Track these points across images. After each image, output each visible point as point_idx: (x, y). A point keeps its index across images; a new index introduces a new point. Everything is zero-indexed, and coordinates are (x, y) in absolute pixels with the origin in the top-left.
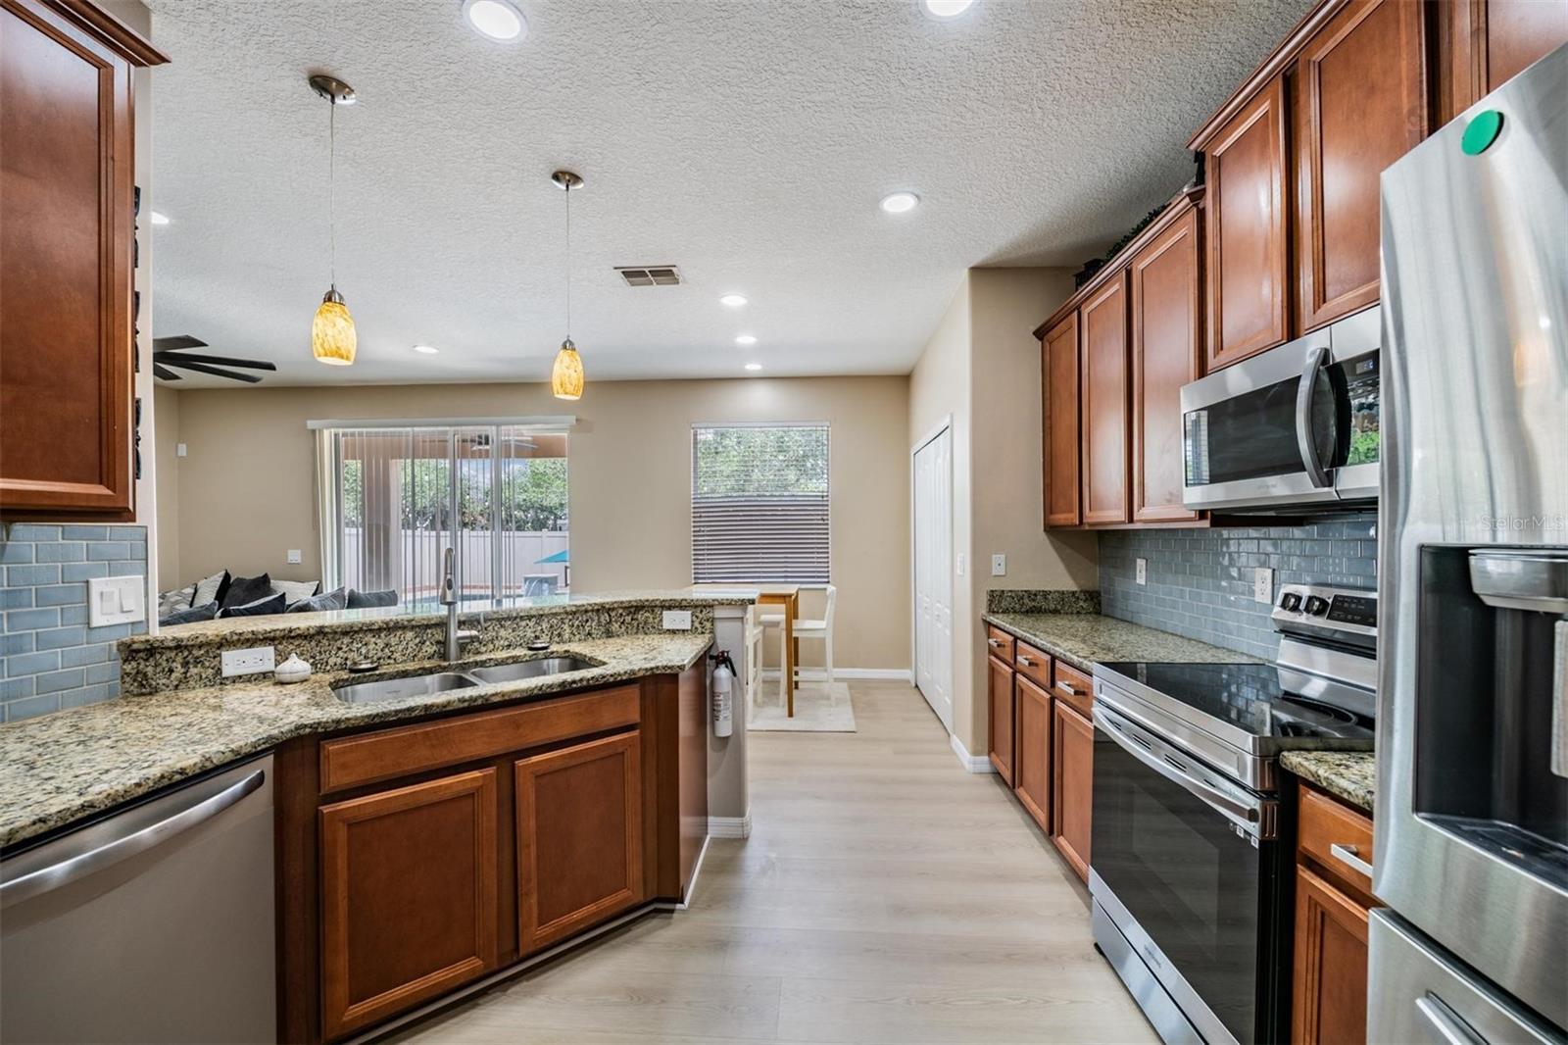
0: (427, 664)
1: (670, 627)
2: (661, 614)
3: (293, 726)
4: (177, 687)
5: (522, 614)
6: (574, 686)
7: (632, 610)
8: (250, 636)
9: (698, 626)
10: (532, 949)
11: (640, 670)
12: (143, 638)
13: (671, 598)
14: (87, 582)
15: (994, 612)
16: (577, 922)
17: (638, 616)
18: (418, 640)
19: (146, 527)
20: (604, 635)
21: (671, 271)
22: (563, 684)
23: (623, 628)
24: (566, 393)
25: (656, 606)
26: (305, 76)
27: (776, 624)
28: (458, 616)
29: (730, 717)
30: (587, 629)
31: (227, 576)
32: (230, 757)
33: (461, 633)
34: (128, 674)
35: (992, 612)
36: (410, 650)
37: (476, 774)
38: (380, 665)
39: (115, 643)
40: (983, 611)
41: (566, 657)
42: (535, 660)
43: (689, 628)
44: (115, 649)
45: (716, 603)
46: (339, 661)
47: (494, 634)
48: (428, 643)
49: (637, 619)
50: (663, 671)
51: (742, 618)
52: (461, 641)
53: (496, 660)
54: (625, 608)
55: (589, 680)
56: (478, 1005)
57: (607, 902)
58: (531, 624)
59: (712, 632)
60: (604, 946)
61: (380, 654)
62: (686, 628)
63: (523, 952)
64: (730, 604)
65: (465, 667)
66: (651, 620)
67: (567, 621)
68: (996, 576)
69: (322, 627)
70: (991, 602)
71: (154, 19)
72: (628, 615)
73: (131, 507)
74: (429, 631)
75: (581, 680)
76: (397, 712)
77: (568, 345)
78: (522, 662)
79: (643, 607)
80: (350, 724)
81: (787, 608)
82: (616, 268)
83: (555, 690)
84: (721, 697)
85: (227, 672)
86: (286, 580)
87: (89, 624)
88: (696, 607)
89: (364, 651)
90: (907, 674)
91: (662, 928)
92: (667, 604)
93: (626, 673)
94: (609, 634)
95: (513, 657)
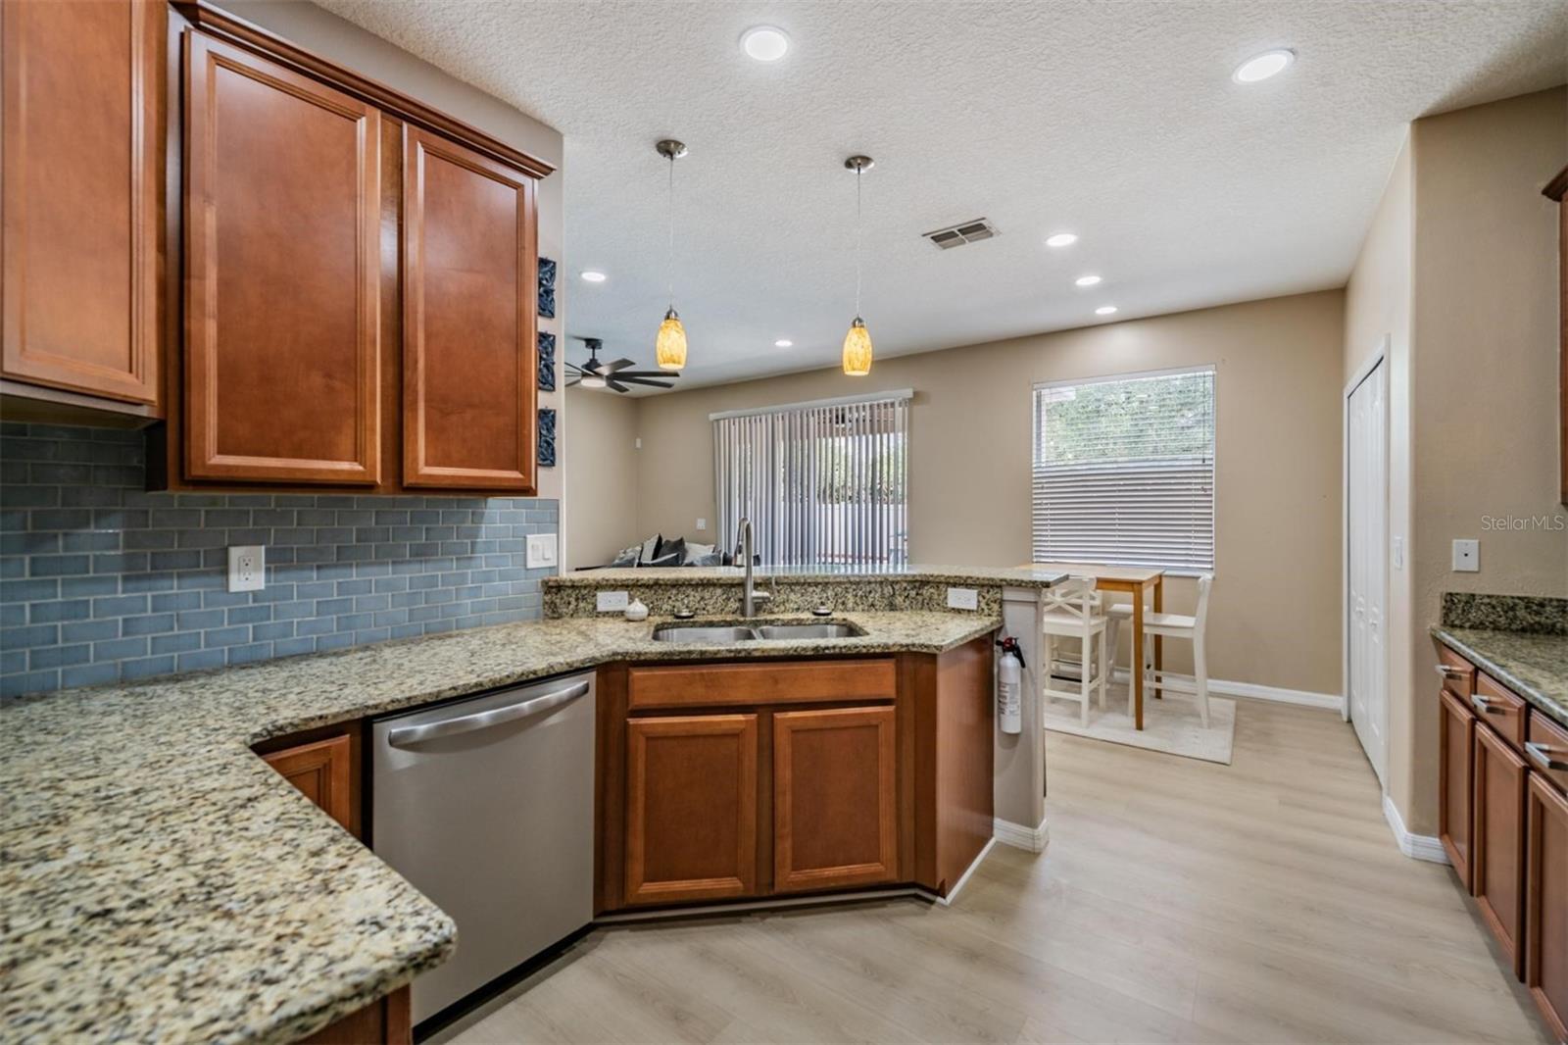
0: (729, 618)
1: (957, 606)
2: (946, 591)
3: (610, 653)
4: (572, 615)
5: (809, 581)
6: (827, 651)
7: (917, 584)
8: (613, 582)
9: (985, 607)
10: (785, 889)
11: (894, 645)
12: (554, 578)
13: (958, 574)
14: (525, 538)
15: (1453, 626)
16: (828, 879)
17: (924, 591)
18: (725, 597)
19: (558, 500)
20: (887, 608)
21: (981, 224)
22: (816, 649)
23: (908, 602)
24: (854, 369)
25: (940, 583)
26: (654, 145)
27: (1125, 616)
28: (755, 578)
29: (1019, 712)
30: (871, 600)
31: (660, 539)
32: (566, 668)
33: (755, 594)
34: (547, 603)
35: (1449, 624)
36: (719, 604)
37: (740, 717)
38: (695, 614)
39: (540, 580)
40: (1434, 622)
41: (843, 625)
42: (816, 624)
43: (975, 608)
44: (540, 585)
45: (1004, 583)
46: (669, 608)
47: (785, 597)
48: (732, 600)
49: (922, 594)
50: (920, 650)
51: (1036, 602)
52: (756, 601)
53: (783, 620)
54: (909, 582)
55: (841, 648)
56: (740, 922)
57: (857, 868)
58: (818, 590)
59: (1001, 614)
60: (856, 912)
61: (697, 605)
62: (972, 608)
63: (778, 889)
64: (1020, 586)
65: (756, 624)
66: (936, 597)
67: (851, 590)
68: (1457, 572)
69: (658, 579)
70: (1447, 611)
71: (566, 140)
72: (912, 589)
73: (533, 485)
74: (733, 590)
75: (834, 647)
76: (680, 653)
77: (858, 322)
78: (805, 625)
79: (929, 582)
80: (649, 657)
81: (1135, 597)
82: (924, 235)
83: (808, 653)
84: (1007, 689)
85: (601, 608)
86: (697, 543)
87: (525, 565)
88: (983, 586)
89: (686, 602)
90: (1337, 702)
91: (916, 914)
92: (952, 581)
93: (879, 646)
94: (892, 607)
95: (797, 620)
